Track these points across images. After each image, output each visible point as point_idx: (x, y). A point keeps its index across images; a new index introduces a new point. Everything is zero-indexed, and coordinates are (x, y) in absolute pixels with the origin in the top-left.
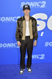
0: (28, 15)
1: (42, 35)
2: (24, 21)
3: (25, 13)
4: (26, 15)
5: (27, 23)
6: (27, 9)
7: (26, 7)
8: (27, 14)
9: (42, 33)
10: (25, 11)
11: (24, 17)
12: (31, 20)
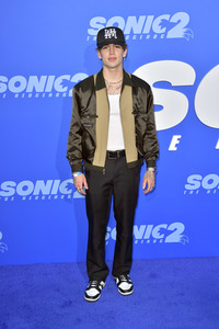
0: (117, 66)
1: (172, 147)
2: (103, 90)
3: (106, 61)
4: (108, 67)
5: (114, 99)
6: (111, 45)
7: (108, 35)
9: (175, 140)
10: (106, 53)
11: (100, 75)
12: (128, 89)
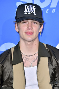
3: (23, 34)
8: (29, 38)
